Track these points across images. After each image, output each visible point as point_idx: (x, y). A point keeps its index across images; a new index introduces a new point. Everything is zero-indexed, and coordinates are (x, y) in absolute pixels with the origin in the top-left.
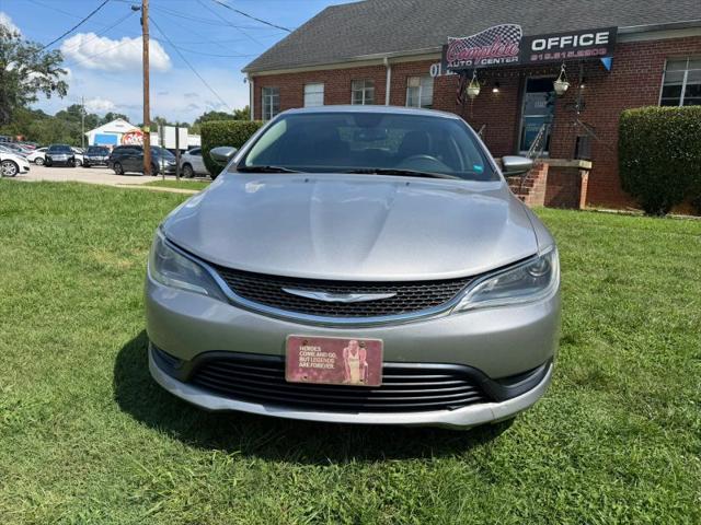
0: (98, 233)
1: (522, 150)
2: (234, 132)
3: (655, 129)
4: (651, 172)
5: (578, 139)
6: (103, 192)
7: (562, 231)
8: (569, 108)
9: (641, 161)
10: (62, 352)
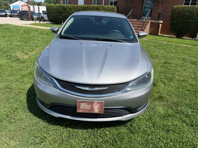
0: (17, 46)
1: (143, 16)
2: (56, 8)
3: (182, 12)
4: (179, 25)
5: (160, 14)
6: (17, 28)
7: (153, 44)
8: (158, 4)
9: (177, 22)
10: (10, 92)
